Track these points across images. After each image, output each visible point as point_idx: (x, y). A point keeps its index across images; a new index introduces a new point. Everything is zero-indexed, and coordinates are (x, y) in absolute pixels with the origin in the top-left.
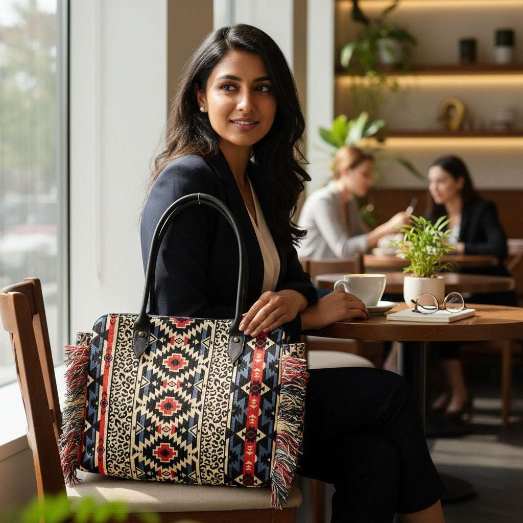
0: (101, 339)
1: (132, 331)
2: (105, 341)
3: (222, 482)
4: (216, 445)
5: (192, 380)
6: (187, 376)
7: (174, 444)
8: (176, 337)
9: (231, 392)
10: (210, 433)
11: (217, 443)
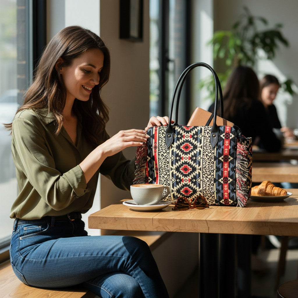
0: (151, 138)
1: (165, 133)
2: (153, 140)
3: (214, 203)
4: (210, 186)
5: (195, 155)
6: (193, 154)
7: (190, 187)
8: (186, 135)
9: (214, 161)
10: (206, 181)
11: (210, 185)
